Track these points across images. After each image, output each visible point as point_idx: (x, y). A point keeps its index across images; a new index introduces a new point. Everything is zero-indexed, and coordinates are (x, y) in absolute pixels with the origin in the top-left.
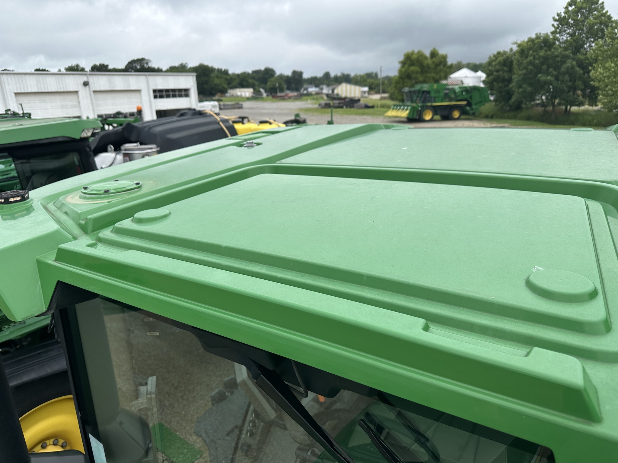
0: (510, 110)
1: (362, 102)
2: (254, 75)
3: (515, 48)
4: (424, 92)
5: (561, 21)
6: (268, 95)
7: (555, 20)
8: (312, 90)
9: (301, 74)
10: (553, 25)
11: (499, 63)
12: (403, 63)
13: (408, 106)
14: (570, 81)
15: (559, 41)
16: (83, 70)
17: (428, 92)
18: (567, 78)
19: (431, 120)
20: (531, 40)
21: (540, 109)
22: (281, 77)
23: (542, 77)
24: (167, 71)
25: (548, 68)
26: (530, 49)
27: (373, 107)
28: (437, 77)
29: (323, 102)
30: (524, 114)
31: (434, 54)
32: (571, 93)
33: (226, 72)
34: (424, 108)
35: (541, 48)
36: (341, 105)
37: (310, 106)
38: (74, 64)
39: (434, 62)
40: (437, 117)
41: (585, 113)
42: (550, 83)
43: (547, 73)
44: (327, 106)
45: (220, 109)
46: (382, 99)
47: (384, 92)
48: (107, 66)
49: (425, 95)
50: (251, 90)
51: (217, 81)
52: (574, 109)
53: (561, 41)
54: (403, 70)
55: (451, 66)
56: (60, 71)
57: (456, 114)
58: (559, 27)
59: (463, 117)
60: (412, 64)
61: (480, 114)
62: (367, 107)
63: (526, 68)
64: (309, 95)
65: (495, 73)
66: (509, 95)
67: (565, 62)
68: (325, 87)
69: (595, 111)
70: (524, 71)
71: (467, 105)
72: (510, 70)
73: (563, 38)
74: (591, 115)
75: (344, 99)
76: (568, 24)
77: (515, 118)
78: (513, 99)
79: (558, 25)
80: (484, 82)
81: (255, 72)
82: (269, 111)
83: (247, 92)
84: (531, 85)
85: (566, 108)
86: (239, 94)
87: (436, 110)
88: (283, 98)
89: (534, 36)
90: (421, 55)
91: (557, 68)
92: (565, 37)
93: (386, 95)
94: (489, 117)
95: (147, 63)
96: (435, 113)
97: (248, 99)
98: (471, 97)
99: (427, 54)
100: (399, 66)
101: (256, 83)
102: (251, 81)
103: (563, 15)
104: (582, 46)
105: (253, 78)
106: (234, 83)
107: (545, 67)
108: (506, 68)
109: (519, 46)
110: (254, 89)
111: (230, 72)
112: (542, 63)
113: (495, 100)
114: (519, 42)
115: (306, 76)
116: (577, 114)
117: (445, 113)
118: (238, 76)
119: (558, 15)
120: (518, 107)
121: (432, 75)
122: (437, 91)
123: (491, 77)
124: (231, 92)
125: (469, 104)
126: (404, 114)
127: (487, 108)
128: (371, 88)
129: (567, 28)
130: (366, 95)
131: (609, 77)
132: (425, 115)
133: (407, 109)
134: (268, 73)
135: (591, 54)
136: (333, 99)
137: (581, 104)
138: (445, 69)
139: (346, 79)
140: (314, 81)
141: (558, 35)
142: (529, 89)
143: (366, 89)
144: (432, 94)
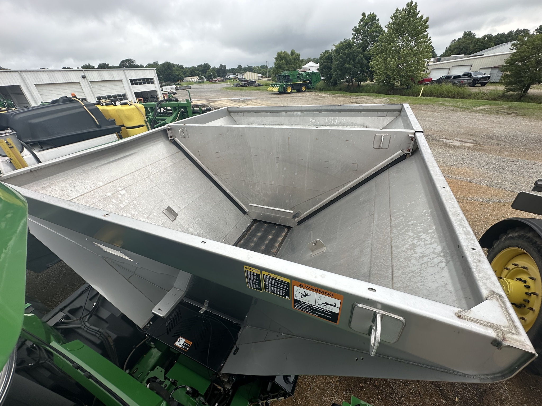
0: (331, 85)
1: (257, 82)
2: (199, 68)
3: (334, 48)
4: (286, 76)
5: (357, 31)
6: (207, 80)
7: (354, 31)
8: (232, 76)
9: (225, 66)
10: (353, 34)
11: (326, 58)
12: (277, 59)
13: (278, 85)
14: (361, 67)
15: (355, 43)
16: (93, 67)
17: (289, 76)
18: (359, 65)
19: (291, 93)
20: (342, 43)
21: (346, 84)
22: (214, 68)
23: (347, 65)
24: (146, 67)
25: (350, 60)
26: (341, 49)
27: (263, 85)
28: (295, 67)
29: (236, 83)
30: (338, 87)
31: (293, 53)
32: (361, 75)
33: (182, 67)
34: (287, 85)
35: (346, 48)
36: (246, 85)
37: (229, 86)
38: (87, 64)
39: (293, 58)
40: (294, 91)
41: (368, 85)
42: (350, 69)
43: (349, 63)
44: (238, 85)
45: (176, 90)
46: (268, 80)
47: (270, 76)
48: (108, 64)
49: (287, 78)
50: (198, 77)
51: (177, 73)
52: (362, 83)
53: (357, 43)
54: (277, 62)
55: (302, 60)
56: (78, 68)
57: (304, 89)
58: (356, 35)
59: (307, 90)
60: (282, 59)
61: (317, 88)
62: (260, 85)
63: (338, 60)
64: (230, 79)
65: (324, 63)
66: (331, 76)
67: (357, 56)
68: (238, 74)
69: (373, 84)
70: (338, 62)
71: (309, 83)
72: (331, 62)
73: (358, 42)
74: (370, 87)
75: (247, 81)
76: (360, 33)
77: (333, 90)
78: (332, 78)
79: (355, 33)
80: (318, 69)
81: (199, 66)
82: (206, 90)
83: (196, 79)
84: (341, 70)
85: (359, 83)
86: (191, 80)
87: (293, 86)
88: (215, 82)
89: (343, 41)
90: (286, 53)
91: (354, 60)
92: (359, 41)
93: (271, 78)
94: (321, 90)
95: (133, 62)
96: (293, 88)
97: (196, 83)
98: (311, 79)
99: (289, 53)
100: (274, 60)
101: (200, 73)
102: (197, 72)
103: (358, 27)
104: (367, 47)
105: (198, 70)
106: (187, 74)
107: (348, 59)
108: (329, 61)
109: (336, 47)
110: (199, 77)
111: (184, 67)
112: (347, 57)
113: (324, 80)
114: (336, 45)
115: (228, 68)
116: (364, 86)
117: (298, 88)
118: (189, 68)
119: (355, 27)
120: (335, 84)
121: (293, 66)
122: (293, 76)
123: (322, 66)
124: (186, 79)
125: (310, 83)
126: (277, 89)
127: (320, 84)
128: (263, 74)
129: (360, 35)
130: (261, 78)
131: (377, 65)
132: (288, 89)
133: (278, 86)
134: (206, 66)
135: (371, 51)
136: (242, 81)
137: (366, 81)
138: (299, 62)
139: (250, 69)
140: (233, 71)
141: (355, 40)
142: (340, 73)
143: (260, 75)
144: (291, 78)
